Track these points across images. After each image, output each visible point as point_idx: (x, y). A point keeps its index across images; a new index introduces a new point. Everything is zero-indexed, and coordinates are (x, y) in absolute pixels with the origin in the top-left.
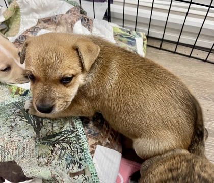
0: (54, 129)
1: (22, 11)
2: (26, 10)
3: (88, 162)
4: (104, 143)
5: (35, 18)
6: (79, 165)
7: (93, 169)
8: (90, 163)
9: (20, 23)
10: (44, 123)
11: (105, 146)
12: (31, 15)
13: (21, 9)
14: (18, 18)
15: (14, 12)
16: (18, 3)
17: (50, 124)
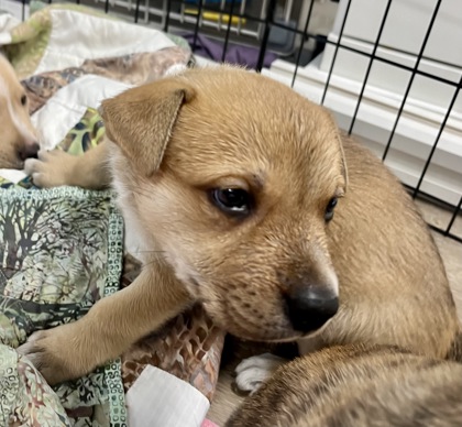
0: (46, 291)
1: (55, 34)
2: (64, 34)
3: (111, 395)
4: (167, 360)
5: (79, 56)
6: (83, 394)
7: (119, 414)
8: (114, 398)
9: (39, 59)
10: (24, 264)
11: (167, 370)
12: (72, 48)
13: (53, 31)
14: (41, 50)
15: (37, 33)
16: (53, 15)
17: (39, 273)
